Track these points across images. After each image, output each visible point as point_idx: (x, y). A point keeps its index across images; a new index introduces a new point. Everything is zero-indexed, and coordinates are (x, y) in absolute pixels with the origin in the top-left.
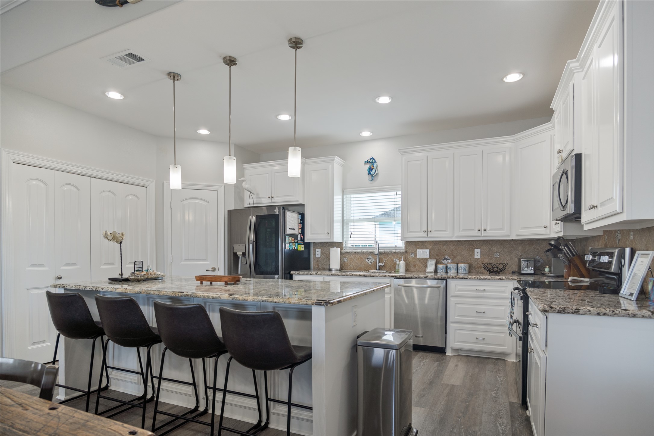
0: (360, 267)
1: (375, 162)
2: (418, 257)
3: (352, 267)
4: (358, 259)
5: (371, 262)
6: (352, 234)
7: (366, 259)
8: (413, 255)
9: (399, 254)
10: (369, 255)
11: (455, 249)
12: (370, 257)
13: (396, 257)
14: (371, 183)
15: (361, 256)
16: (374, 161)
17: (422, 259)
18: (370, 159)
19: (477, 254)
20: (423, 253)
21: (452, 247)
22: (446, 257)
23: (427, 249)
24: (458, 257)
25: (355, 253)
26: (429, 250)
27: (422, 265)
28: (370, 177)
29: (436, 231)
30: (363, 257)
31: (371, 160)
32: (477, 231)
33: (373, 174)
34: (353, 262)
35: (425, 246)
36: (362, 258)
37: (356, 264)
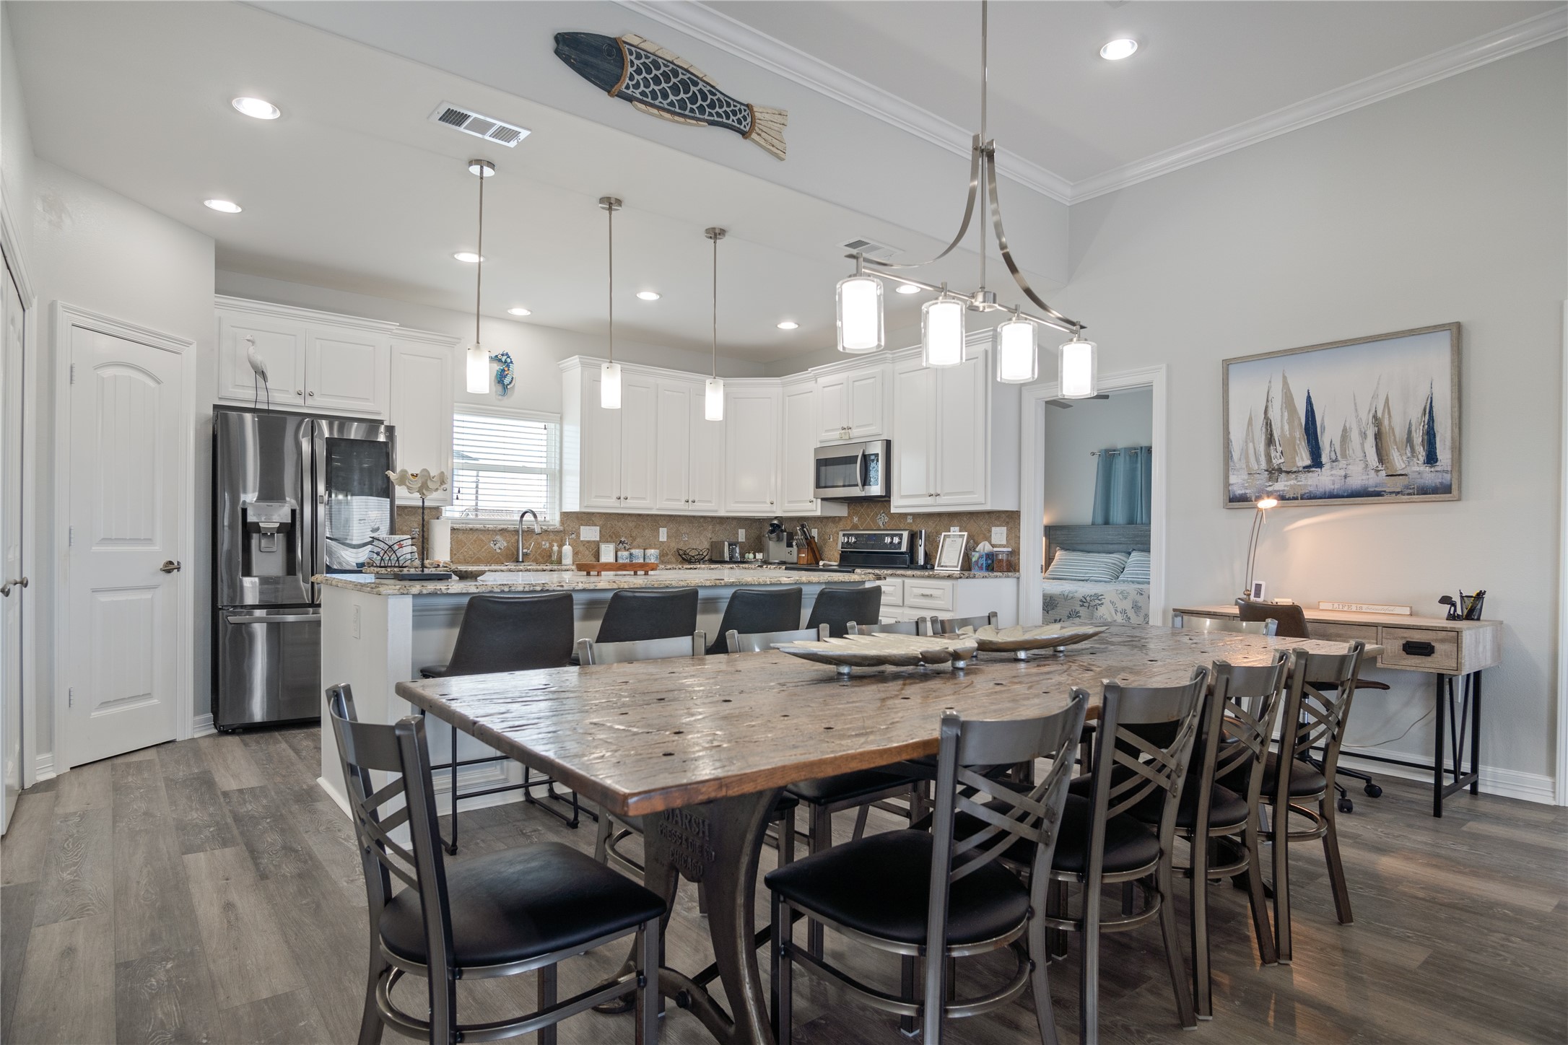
0: (478, 558)
1: (511, 362)
2: (581, 539)
3: (461, 557)
4: (475, 541)
5: (500, 549)
6: (459, 492)
7: (490, 542)
8: (573, 536)
9: (551, 534)
10: (497, 534)
11: (635, 527)
12: (498, 538)
13: (545, 539)
14: (500, 400)
15: (481, 536)
16: (509, 360)
17: (588, 542)
18: (502, 355)
19: (663, 534)
20: (590, 533)
21: (631, 524)
22: (623, 539)
23: (596, 525)
24: (638, 540)
25: (471, 529)
26: (598, 528)
27: (587, 552)
28: (500, 388)
29: (632, 498)
30: (484, 539)
31: (505, 357)
32: (683, 502)
33: (508, 385)
34: (463, 547)
35: (593, 521)
36: (482, 540)
37: (470, 553)
